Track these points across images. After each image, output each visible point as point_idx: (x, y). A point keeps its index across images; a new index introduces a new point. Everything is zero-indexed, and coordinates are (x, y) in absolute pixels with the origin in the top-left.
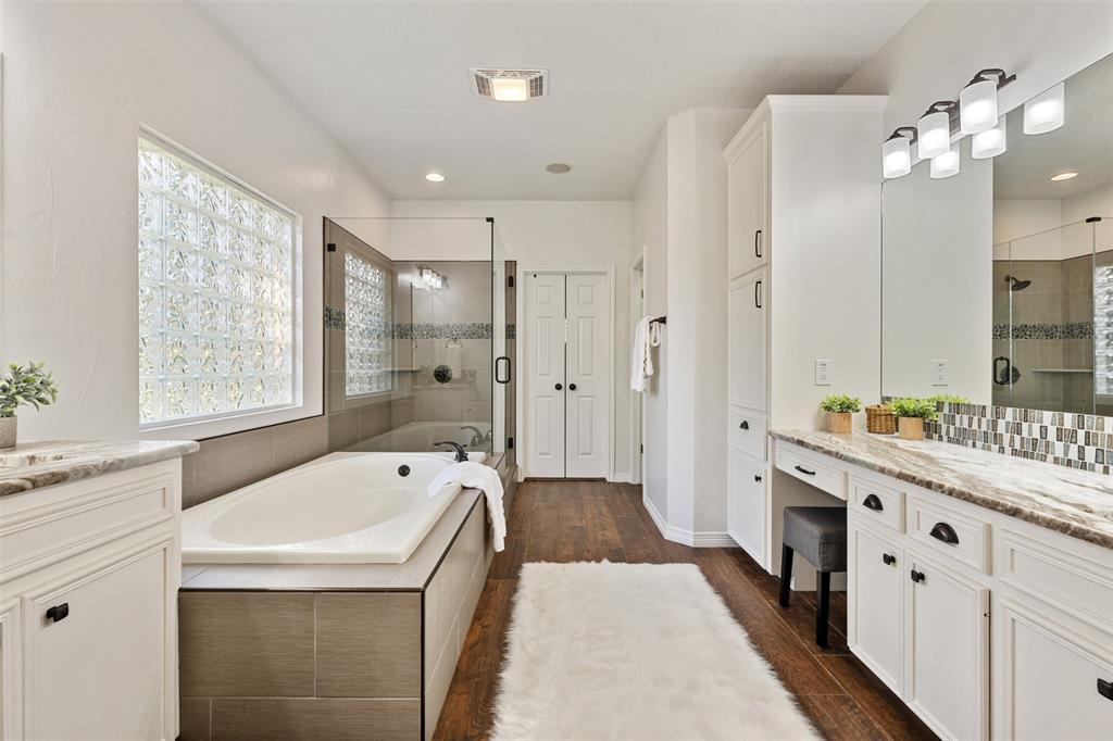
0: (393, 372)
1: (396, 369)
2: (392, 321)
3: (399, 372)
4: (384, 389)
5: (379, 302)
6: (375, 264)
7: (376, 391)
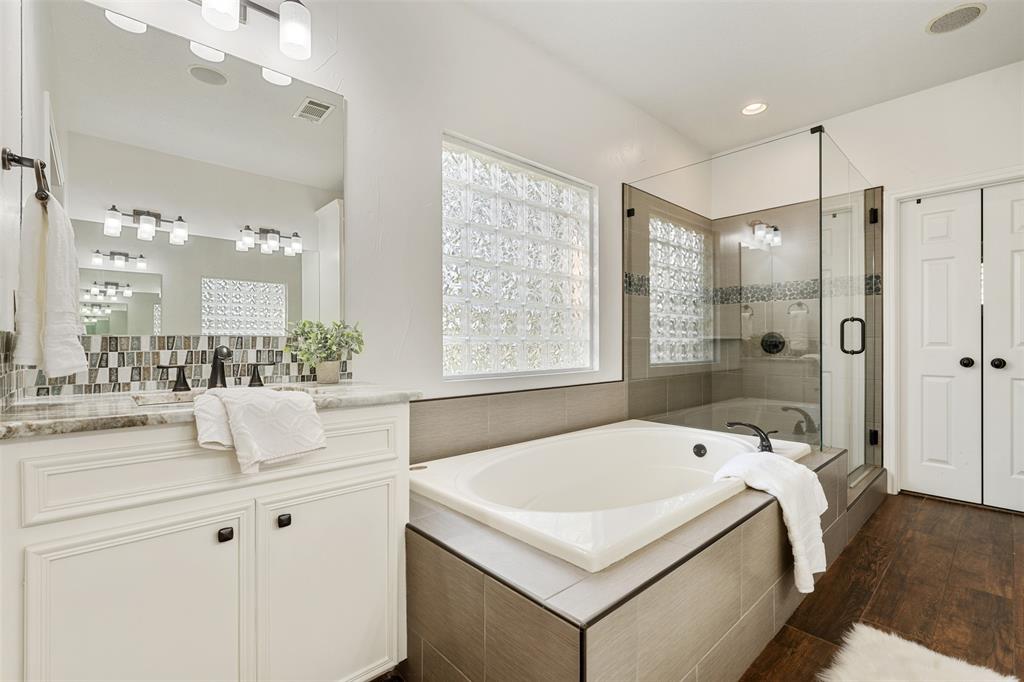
0: (715, 340)
1: (719, 337)
2: (714, 284)
3: (722, 340)
4: (702, 359)
5: (696, 265)
6: (689, 227)
7: (692, 360)
